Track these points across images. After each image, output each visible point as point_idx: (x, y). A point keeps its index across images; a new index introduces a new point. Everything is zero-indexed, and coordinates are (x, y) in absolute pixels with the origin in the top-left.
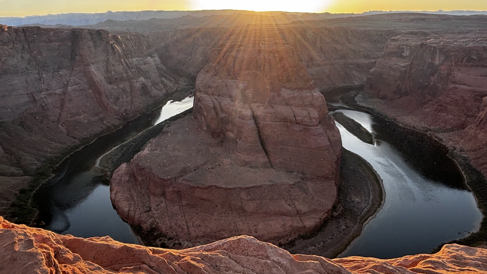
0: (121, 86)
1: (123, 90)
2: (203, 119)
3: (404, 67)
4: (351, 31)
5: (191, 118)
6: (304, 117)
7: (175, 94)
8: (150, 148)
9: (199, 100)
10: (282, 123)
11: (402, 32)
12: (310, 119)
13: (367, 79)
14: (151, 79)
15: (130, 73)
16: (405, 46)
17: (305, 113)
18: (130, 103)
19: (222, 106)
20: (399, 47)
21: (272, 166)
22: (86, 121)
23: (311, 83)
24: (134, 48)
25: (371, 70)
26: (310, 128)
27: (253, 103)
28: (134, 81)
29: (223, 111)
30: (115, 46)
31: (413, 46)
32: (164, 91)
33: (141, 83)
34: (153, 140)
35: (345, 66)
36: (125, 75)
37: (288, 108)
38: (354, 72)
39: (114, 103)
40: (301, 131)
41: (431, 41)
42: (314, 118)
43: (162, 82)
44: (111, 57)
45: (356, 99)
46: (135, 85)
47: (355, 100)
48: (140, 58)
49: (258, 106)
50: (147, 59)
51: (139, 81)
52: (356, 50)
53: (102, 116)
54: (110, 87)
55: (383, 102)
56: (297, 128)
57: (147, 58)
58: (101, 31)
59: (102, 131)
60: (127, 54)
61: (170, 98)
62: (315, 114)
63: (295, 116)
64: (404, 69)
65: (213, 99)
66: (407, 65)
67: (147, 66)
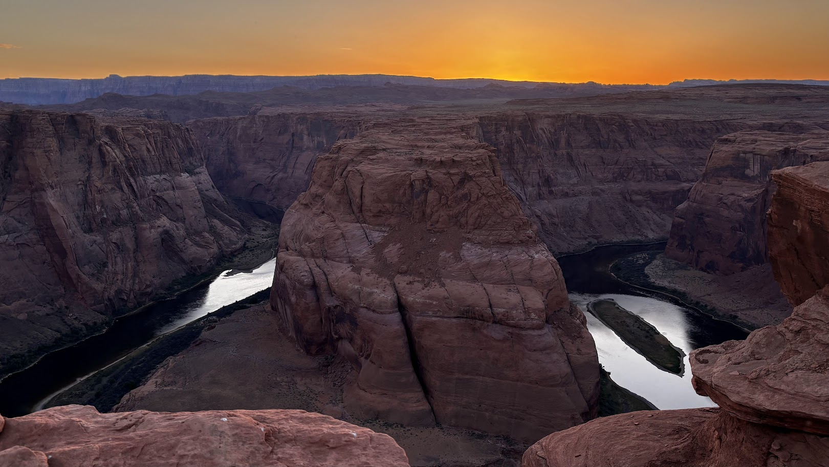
0: (115, 236)
1: (118, 247)
2: (288, 311)
3: (749, 200)
4: (635, 121)
5: (265, 311)
6: (512, 309)
7: (240, 256)
8: (159, 380)
9: (281, 270)
10: (462, 320)
11: (748, 125)
12: (525, 312)
13: (673, 226)
14: (187, 222)
15: (137, 208)
16: (751, 155)
17: (514, 298)
18: (130, 275)
19: (330, 281)
20: (736, 156)
21: (438, 424)
22: (22, 317)
23: (530, 232)
24: (153, 153)
25: (681, 207)
26: (524, 333)
27: (399, 275)
28: (144, 226)
29: (331, 291)
30: (107, 149)
31: (769, 156)
32: (214, 249)
33: (160, 230)
34: (171, 361)
35: (625, 198)
36: (124, 212)
37: (477, 286)
38: (644, 210)
39: (93, 275)
40: (505, 340)
41: (805, 144)
42: (535, 310)
43: (212, 230)
44: (96, 173)
45: (647, 270)
46: (147, 233)
47: (646, 272)
48: (164, 176)
49: (410, 283)
50: (179, 178)
51: (157, 225)
52: (650, 163)
53: (64, 304)
54: (88, 238)
55: (708, 277)
56: (497, 332)
57: (181, 176)
58: (78, 118)
59: (60, 339)
60: (136, 167)
61: (227, 264)
62: (536, 300)
63: (491, 306)
64: (750, 204)
65: (313, 266)
66: (757, 196)
67: (177, 193)
